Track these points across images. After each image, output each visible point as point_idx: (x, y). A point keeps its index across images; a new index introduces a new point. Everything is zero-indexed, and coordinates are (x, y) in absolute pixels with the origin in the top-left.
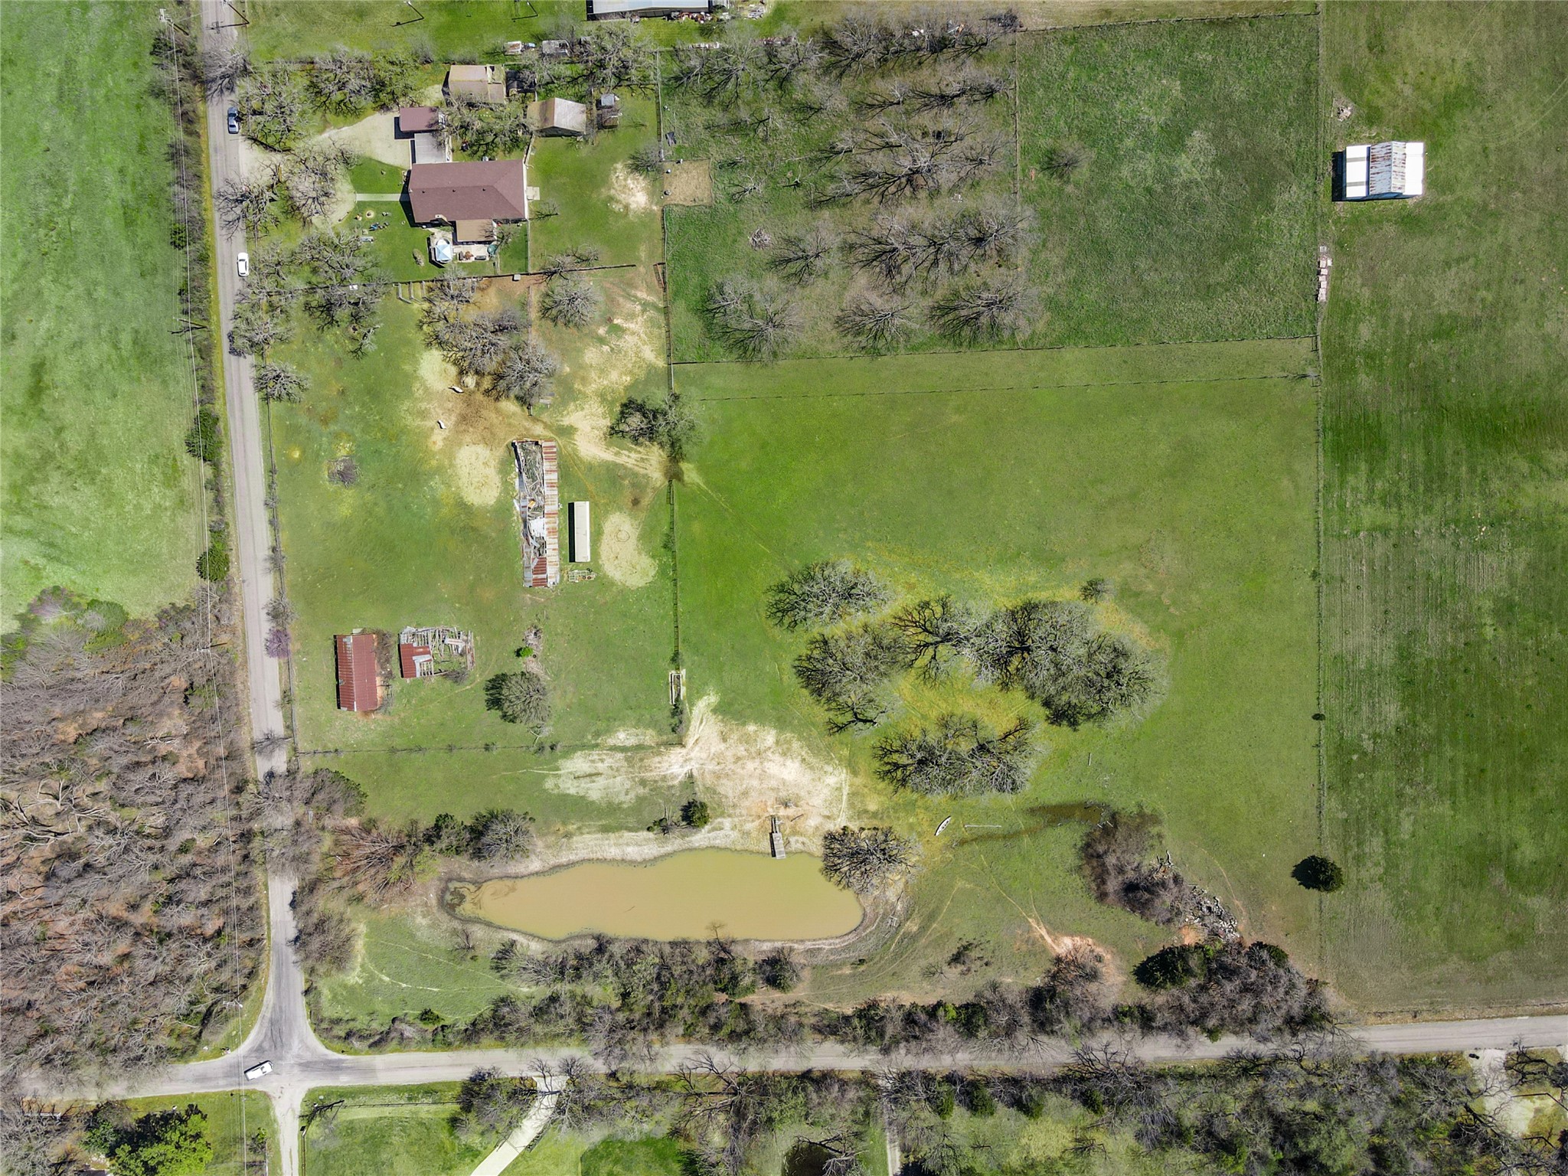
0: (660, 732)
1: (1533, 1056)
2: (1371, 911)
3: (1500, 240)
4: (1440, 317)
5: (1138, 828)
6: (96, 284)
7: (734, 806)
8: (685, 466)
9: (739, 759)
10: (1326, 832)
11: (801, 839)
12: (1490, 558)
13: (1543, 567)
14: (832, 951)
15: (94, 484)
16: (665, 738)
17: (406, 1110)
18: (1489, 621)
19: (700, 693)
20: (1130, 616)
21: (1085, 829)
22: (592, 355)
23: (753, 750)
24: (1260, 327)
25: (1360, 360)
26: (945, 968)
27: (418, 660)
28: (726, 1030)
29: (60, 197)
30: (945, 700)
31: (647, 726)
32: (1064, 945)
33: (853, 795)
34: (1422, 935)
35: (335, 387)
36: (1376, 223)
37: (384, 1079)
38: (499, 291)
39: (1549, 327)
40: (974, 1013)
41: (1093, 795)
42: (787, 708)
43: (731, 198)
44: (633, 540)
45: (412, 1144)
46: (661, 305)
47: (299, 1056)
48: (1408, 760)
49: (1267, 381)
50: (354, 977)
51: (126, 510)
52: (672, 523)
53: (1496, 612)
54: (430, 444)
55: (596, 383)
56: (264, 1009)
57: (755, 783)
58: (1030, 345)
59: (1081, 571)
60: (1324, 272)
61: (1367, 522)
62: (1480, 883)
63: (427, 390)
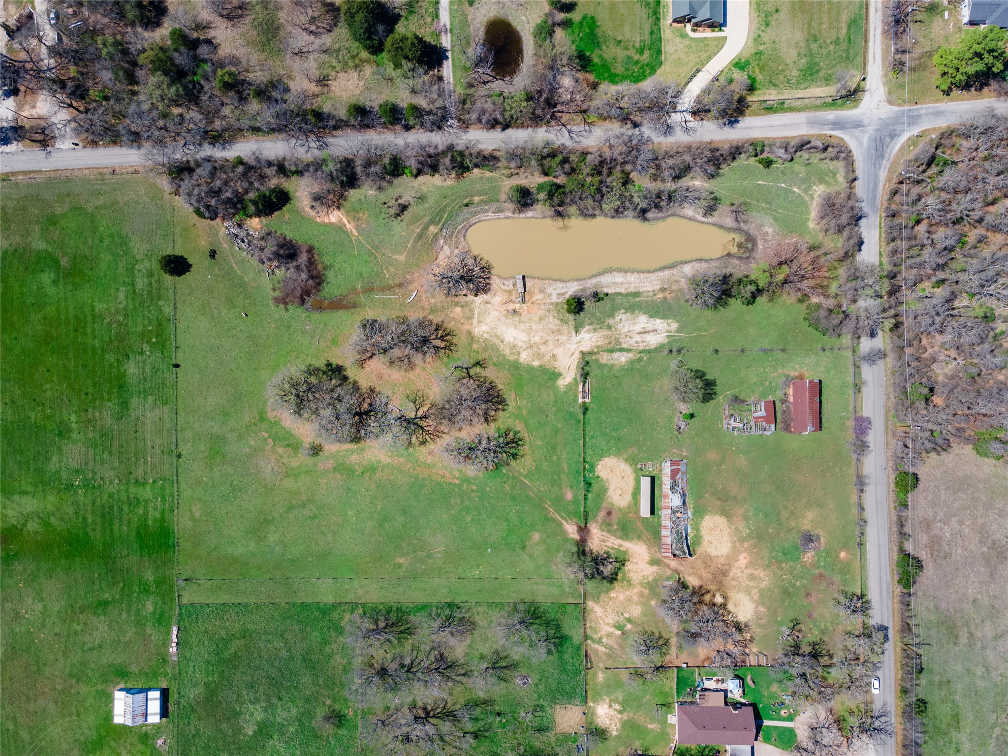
0: (597, 361)
1: (39, 145)
2: (142, 240)
3: (69, 660)
4: (104, 614)
5: (288, 295)
6: (982, 678)
7: (549, 310)
8: (577, 537)
9: (545, 343)
10: (171, 292)
11: (505, 288)
12: (74, 465)
13: (41, 458)
14: (486, 211)
15: (993, 540)
16: (594, 358)
17: (786, 95)
18: (73, 425)
19: (569, 386)
20: (293, 432)
21: (322, 294)
22: (636, 611)
23: (535, 349)
24: (213, 611)
25: (153, 589)
26: (412, 202)
27: (762, 413)
28: (560, 158)
29: (1002, 734)
30: (410, 380)
31: (605, 365)
32: (335, 217)
33: (470, 318)
34: (110, 225)
35: (813, 599)
36: (143, 673)
37: (801, 117)
38: (697, 656)
39: (39, 606)
40: (393, 171)
41: (316, 316)
42: (512, 375)
43: (542, 708)
44: (612, 488)
45: (783, 71)
46: (589, 641)
47: (863, 132)
48: (121, 338)
49: (209, 577)
50: (820, 190)
51: (970, 522)
52: (585, 499)
53: (70, 430)
54: (748, 557)
55: (634, 593)
56: (888, 166)
57: (534, 327)
58: (354, 606)
59: (324, 462)
60: (174, 645)
61: (148, 488)
62: (75, 258)
63: (749, 594)
